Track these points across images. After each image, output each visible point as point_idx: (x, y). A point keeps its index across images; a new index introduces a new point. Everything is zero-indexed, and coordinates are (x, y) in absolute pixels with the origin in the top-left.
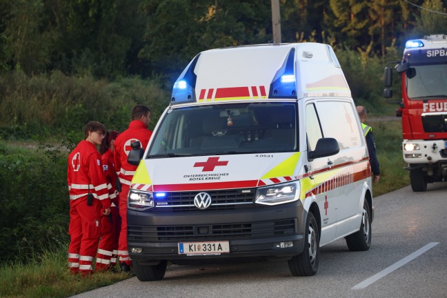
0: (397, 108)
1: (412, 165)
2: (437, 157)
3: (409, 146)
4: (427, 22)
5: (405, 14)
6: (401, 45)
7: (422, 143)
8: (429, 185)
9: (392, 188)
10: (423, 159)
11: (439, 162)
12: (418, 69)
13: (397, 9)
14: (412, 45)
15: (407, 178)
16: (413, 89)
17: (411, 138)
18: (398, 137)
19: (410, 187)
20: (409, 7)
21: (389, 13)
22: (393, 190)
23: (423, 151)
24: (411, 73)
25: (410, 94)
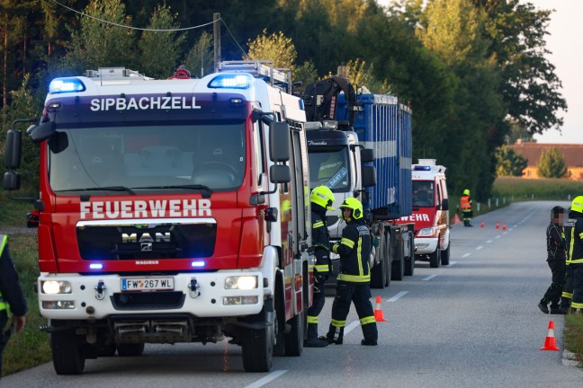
0: (29, 210)
1: (56, 322)
2: (105, 308)
3: (51, 286)
4: (92, 41)
5: (51, 26)
6: (40, 87)
7: (75, 279)
8: (89, 363)
9: (16, 366)
10: (77, 312)
11: (110, 319)
12: (72, 134)
13: (35, 16)
14: (61, 87)
15: (45, 346)
16: (61, 174)
17: (55, 269)
18: (30, 268)
19: (50, 366)
20: (58, 11)
21: (18, 22)
22: (18, 371)
23: (78, 296)
24: (59, 143)
25: (55, 184)
